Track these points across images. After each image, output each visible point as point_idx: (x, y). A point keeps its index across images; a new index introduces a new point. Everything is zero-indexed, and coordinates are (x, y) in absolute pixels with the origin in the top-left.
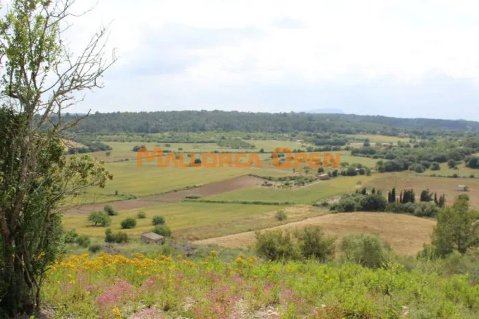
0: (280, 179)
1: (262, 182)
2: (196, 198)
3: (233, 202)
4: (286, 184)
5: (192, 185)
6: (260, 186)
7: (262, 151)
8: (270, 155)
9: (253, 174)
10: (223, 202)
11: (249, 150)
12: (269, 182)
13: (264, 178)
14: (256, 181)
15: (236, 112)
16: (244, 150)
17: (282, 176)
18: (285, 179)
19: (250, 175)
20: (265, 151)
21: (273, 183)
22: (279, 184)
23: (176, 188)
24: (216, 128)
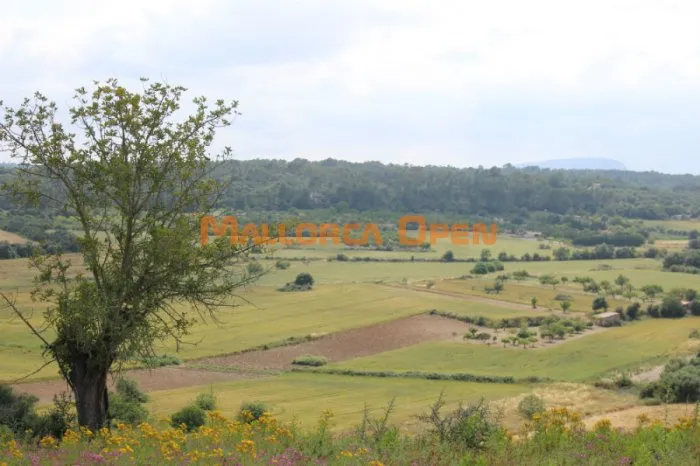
0: (505, 324)
1: (466, 329)
2: (317, 364)
3: (407, 376)
4: (523, 335)
5: (304, 335)
6: (459, 339)
7: (449, 258)
8: (472, 266)
9: (439, 309)
10: (382, 375)
11: (417, 256)
12: (481, 331)
13: (468, 320)
14: (448, 327)
15: (377, 165)
16: (407, 255)
17: (510, 316)
18: (517, 323)
19: (432, 313)
20: (456, 257)
21: (490, 331)
22: (504, 334)
23: (266, 342)
24: (335, 201)
